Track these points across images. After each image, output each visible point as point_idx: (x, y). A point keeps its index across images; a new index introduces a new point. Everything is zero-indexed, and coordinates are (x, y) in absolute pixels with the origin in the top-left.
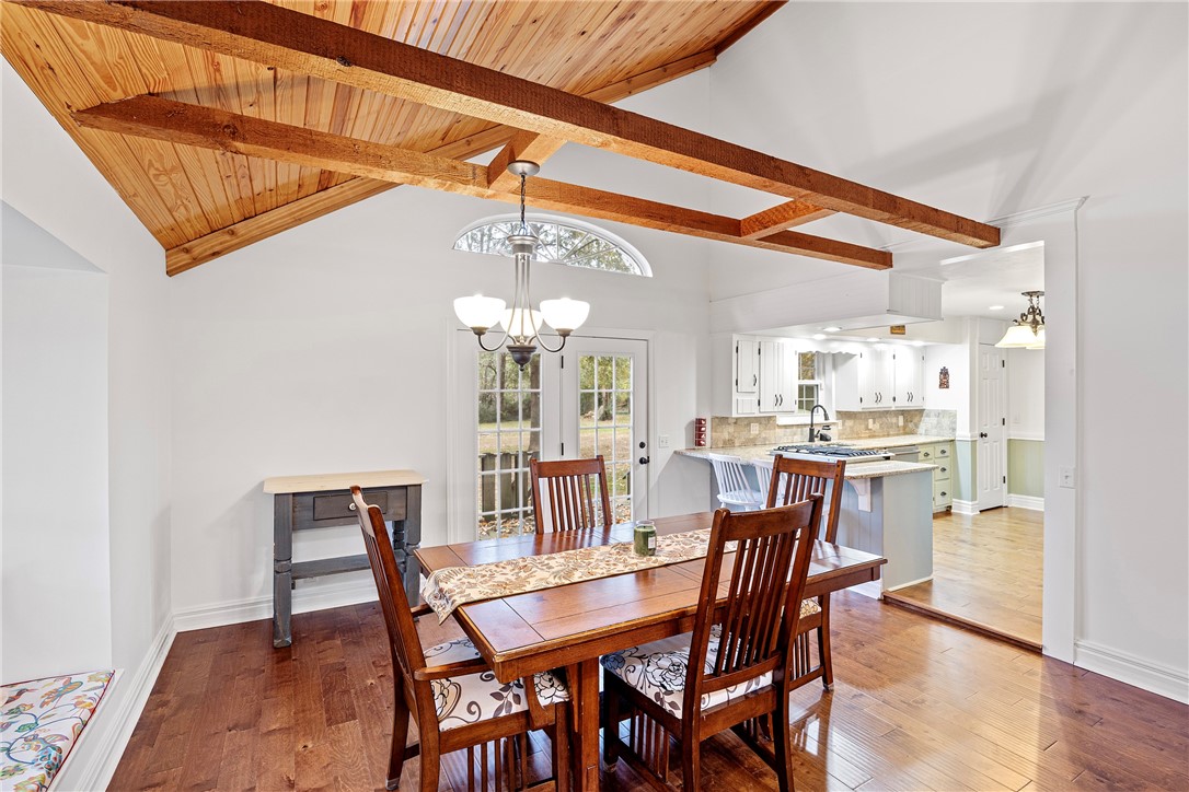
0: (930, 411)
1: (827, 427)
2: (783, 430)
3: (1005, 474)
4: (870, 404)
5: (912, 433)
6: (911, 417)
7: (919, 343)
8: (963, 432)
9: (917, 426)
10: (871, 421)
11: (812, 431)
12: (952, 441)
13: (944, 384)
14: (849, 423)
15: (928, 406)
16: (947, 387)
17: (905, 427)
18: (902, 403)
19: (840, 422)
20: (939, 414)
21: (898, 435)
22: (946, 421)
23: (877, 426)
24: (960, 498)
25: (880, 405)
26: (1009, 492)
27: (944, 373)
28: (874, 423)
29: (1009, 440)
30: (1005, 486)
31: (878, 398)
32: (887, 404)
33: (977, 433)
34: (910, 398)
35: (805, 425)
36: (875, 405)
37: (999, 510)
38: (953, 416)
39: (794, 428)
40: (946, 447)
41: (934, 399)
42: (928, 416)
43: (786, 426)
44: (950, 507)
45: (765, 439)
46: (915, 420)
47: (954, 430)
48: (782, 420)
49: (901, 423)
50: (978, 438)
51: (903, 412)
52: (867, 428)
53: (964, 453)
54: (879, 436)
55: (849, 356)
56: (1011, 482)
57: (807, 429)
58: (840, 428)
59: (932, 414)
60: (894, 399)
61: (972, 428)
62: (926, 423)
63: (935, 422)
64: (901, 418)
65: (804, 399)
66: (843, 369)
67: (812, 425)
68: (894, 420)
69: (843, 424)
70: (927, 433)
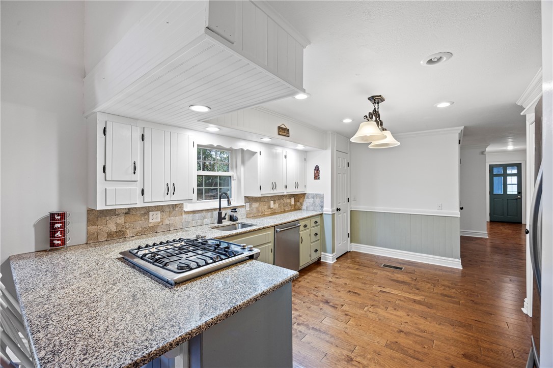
0: (309, 194)
1: (234, 210)
2: (191, 215)
3: (349, 232)
4: (267, 191)
5: (299, 209)
6: (299, 198)
7: (300, 147)
8: (328, 209)
9: (301, 204)
10: (272, 202)
11: (220, 214)
12: (322, 214)
13: (317, 177)
14: (255, 205)
15: (308, 191)
16: (319, 179)
17: (295, 205)
18: (292, 190)
19: (248, 205)
21: (291, 211)
22: (318, 201)
23: (277, 205)
24: (326, 252)
25: (275, 191)
26: (351, 242)
27: (317, 169)
28: (274, 203)
29: (351, 211)
30: (349, 239)
31: (274, 186)
32: (280, 191)
33: (335, 208)
34: (297, 185)
35: (215, 209)
36: (272, 192)
37: (346, 255)
38: (321, 197)
39: (204, 213)
40: (318, 219)
41: (311, 187)
42: (308, 198)
43: (194, 212)
44: (320, 258)
45: (169, 225)
46: (301, 201)
47: (322, 207)
48: (188, 207)
49: (293, 203)
50: (335, 212)
51: (294, 196)
52: (269, 208)
53: (328, 221)
54: (278, 213)
55: (253, 153)
56: (353, 236)
57: (216, 213)
58: (248, 209)
59: (310, 196)
60: (286, 187)
61: (332, 206)
62: (307, 202)
63: (312, 202)
64: (293, 199)
65: (204, 187)
66: (249, 163)
67: (220, 209)
68: (288, 201)
69: (250, 206)
70: (307, 210)
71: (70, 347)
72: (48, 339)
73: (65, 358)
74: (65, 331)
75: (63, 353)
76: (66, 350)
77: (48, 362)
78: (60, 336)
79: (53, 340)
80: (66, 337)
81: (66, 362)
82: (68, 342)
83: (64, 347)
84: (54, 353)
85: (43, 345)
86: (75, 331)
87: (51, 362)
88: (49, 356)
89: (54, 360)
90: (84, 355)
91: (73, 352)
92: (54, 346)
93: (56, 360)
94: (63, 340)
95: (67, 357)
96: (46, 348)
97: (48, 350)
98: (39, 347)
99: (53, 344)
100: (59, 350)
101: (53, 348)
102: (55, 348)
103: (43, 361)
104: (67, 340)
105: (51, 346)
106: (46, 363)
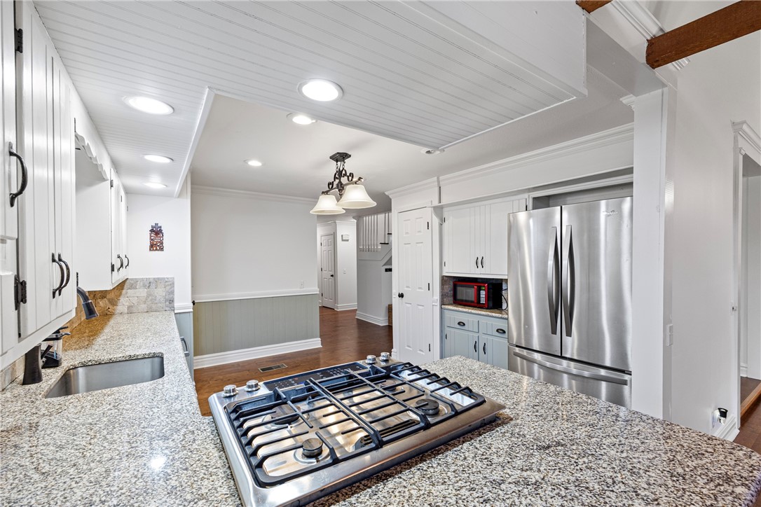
0: (136, 281)
5: (106, 314)
13: (156, 246)
15: (133, 275)
16: (162, 249)
20: (149, 284)
22: (159, 292)
27: (156, 231)
38: (169, 284)
41: (142, 266)
42: (133, 288)
46: (112, 296)
47: (171, 301)
59: (139, 285)
62: (131, 297)
63: (144, 294)
70: (130, 313)
71: (706, 470)
72: (716, 499)
73: (722, 467)
74: (683, 489)
75: (719, 472)
76: (714, 471)
77: (742, 477)
78: (698, 490)
79: (712, 492)
80: (693, 481)
81: (725, 463)
82: (700, 476)
83: (711, 475)
84: (728, 480)
85: (730, 498)
86: (675, 479)
87: (740, 475)
88: (736, 481)
89: (735, 474)
90: (704, 454)
91: (709, 465)
92: (719, 485)
93: (733, 472)
94: (701, 482)
95: (720, 466)
96: (730, 491)
97: (731, 488)
98: (736, 500)
99: (718, 489)
100: (719, 477)
101: (722, 485)
102: (721, 483)
103: (747, 482)
104: (699, 478)
105: (722, 488)
106: (745, 478)
